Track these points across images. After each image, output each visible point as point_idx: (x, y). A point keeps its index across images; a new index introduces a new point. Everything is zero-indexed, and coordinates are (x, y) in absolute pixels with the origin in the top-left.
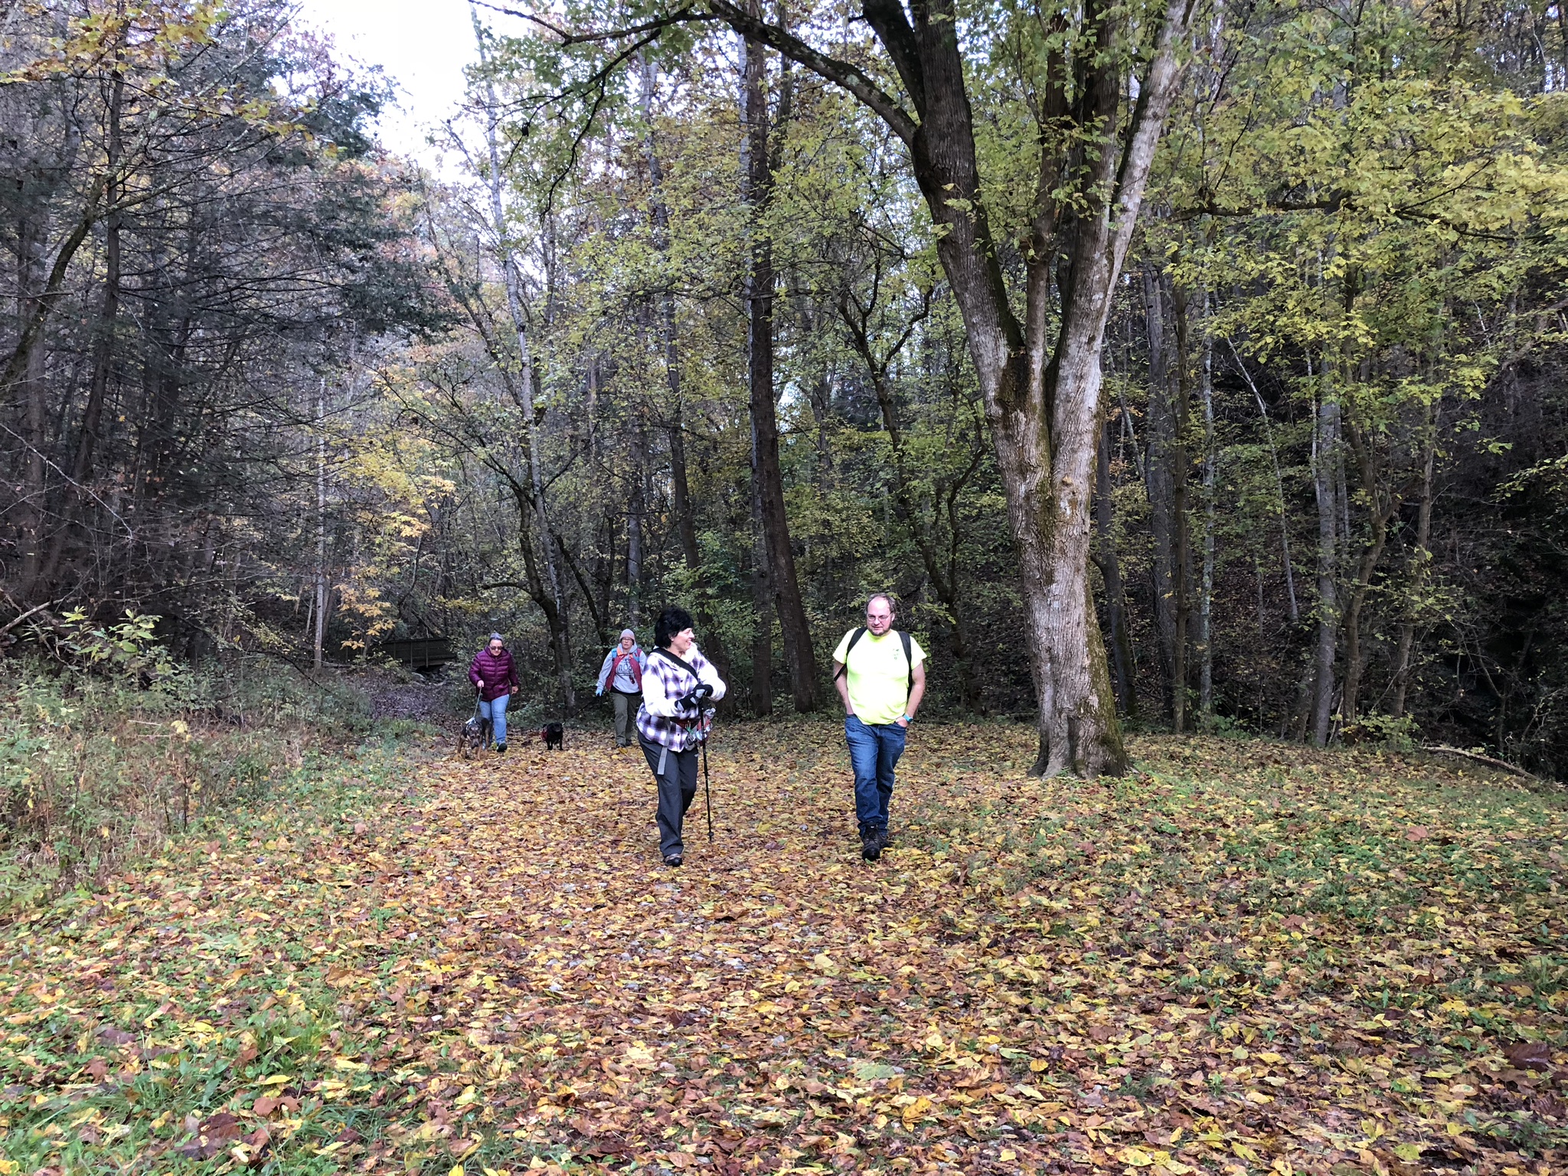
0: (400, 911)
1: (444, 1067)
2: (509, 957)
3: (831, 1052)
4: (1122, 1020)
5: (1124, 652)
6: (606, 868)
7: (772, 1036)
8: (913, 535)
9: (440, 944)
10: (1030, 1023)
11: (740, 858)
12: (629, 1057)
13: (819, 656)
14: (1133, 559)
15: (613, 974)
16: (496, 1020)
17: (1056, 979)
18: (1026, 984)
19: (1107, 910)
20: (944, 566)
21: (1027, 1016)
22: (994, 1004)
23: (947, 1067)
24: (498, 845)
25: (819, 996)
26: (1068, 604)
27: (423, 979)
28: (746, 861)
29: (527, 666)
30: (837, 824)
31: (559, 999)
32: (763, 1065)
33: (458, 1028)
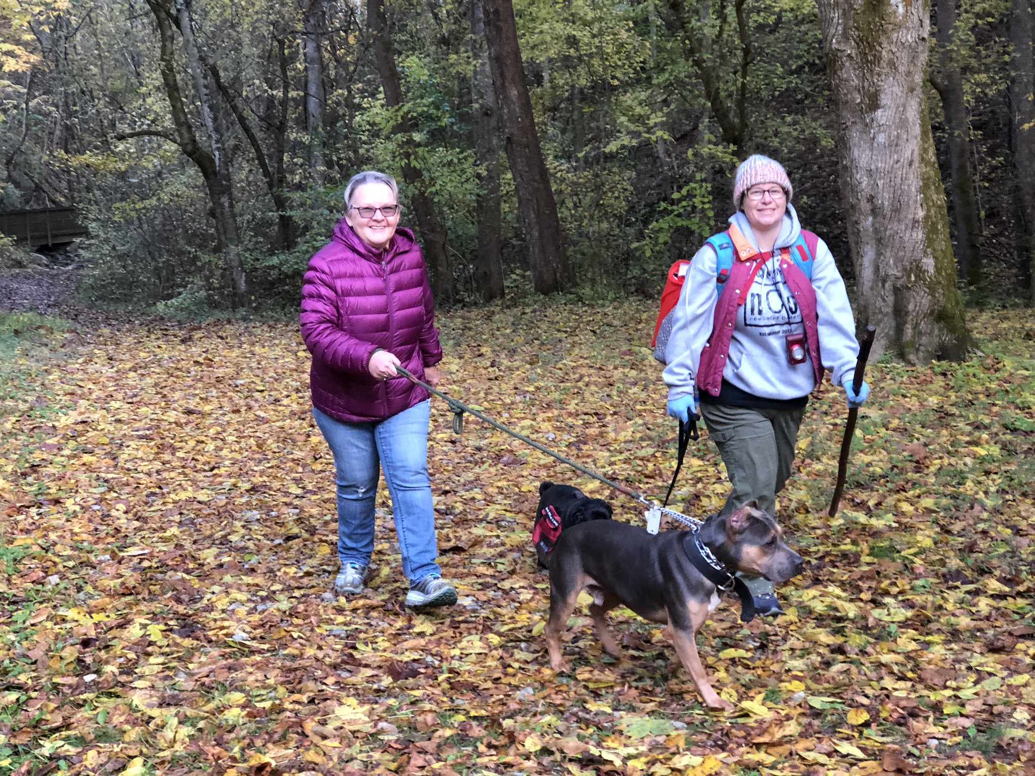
0: (36, 549)
1: (103, 736)
2: (179, 601)
3: (593, 706)
4: (965, 661)
5: (967, 203)
6: (299, 491)
7: (517, 688)
8: (690, 53)
9: (89, 588)
10: (845, 666)
11: (470, 476)
12: (338, 718)
13: (564, 220)
14: (983, 77)
15: (313, 619)
16: (166, 678)
17: (877, 613)
18: (839, 620)
19: (942, 527)
20: (730, 96)
21: (841, 658)
22: (798, 644)
23: (740, 720)
24: (158, 465)
25: (576, 639)
26: (898, 137)
27: (70, 632)
28: (477, 479)
29: (182, 242)
30: (593, 431)
31: (245, 650)
32: (507, 723)
33: (118, 690)
